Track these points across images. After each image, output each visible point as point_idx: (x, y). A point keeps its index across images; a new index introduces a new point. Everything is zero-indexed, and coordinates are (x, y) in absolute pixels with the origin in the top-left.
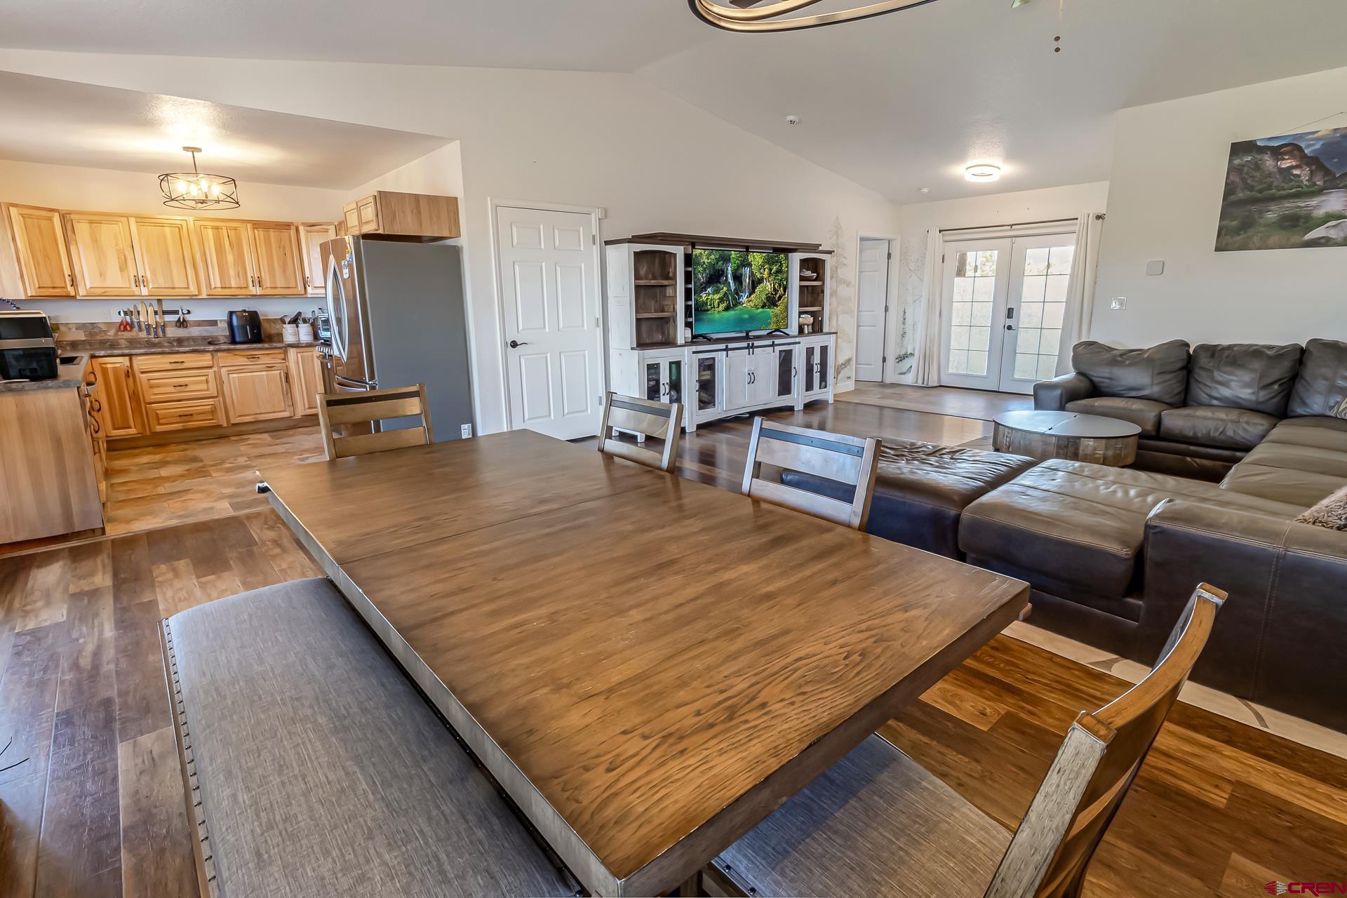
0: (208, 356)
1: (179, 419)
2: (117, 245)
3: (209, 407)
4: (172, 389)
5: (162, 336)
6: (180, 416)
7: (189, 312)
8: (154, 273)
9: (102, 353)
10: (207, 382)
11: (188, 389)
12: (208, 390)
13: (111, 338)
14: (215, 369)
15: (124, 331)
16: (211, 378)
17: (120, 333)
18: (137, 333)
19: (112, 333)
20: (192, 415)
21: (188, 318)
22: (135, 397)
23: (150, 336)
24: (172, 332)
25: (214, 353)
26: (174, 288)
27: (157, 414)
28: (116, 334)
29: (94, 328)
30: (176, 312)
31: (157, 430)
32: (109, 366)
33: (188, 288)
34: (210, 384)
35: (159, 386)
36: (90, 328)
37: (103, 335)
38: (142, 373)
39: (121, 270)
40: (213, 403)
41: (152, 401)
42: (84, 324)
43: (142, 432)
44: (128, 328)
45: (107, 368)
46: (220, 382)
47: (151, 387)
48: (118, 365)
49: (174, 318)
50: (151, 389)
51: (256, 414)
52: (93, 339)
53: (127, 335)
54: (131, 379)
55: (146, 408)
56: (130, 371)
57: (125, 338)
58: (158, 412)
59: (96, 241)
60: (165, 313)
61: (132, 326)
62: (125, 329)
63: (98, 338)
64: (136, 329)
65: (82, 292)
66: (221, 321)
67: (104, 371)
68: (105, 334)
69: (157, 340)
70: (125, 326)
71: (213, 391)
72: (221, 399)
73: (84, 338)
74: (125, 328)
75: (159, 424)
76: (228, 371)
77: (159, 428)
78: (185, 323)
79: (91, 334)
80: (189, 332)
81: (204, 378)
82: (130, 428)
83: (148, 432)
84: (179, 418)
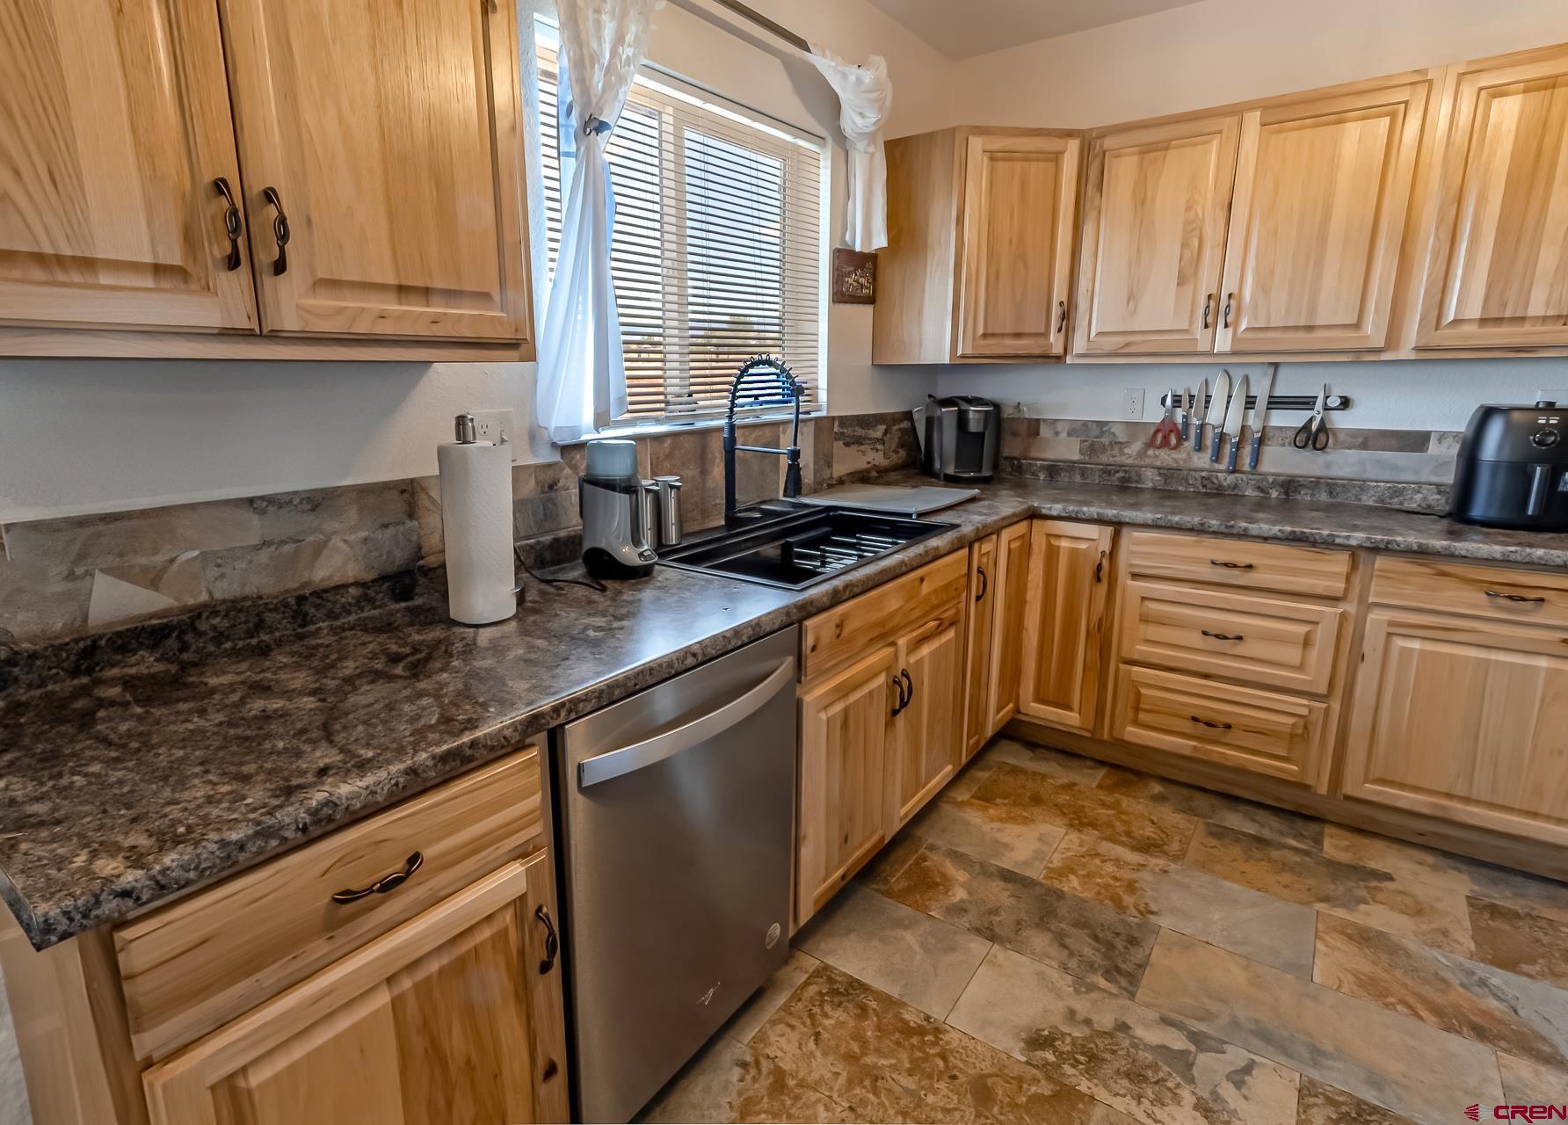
0: (1340, 562)
1: (1188, 726)
2: (1188, 209)
3: (1291, 720)
4: (1195, 639)
5: (1247, 468)
6: (1195, 719)
7: (1345, 403)
8: (1263, 286)
9: (1057, 509)
10: (1307, 642)
11: (1241, 649)
12: (1300, 668)
13: (1129, 461)
14: (1350, 607)
15: (1160, 447)
16: (1324, 635)
17: (1150, 452)
18: (1189, 454)
19: (1136, 447)
20: (1228, 726)
21: (1341, 421)
22: (1102, 635)
23: (1217, 466)
24: (1281, 461)
25: (1362, 555)
26: (1310, 328)
27: (1138, 694)
28: (1142, 454)
29: (1102, 433)
30: (1306, 403)
31: (1127, 738)
32: (1064, 544)
33: (1357, 326)
34: (1313, 654)
35: (1162, 622)
36: (1094, 435)
37: (1116, 452)
38: (1135, 576)
39: (1182, 280)
40: (1305, 712)
41: (1136, 657)
42: (1085, 423)
43: (1090, 726)
44: (1173, 441)
45: (1058, 547)
46: (1349, 648)
47: (1145, 619)
48: (1083, 546)
49: (1295, 419)
50: (1143, 627)
51: (1449, 796)
52: (1095, 460)
53: (1165, 457)
54: (1103, 588)
55: (1117, 669)
56: (1105, 563)
57: (1158, 463)
58: (1144, 691)
59: (1143, 203)
60: (1275, 403)
61: (1182, 436)
62: (1165, 443)
63: (1104, 459)
64: (1190, 444)
65: (1079, 345)
66: (1443, 436)
67: (1052, 553)
68: (1120, 449)
69: (1231, 478)
70: (1168, 434)
71: (1315, 675)
72: (1336, 706)
73: (1076, 457)
74: (1166, 439)
75: (1136, 723)
76: (1391, 624)
77: (1133, 733)
78: (1322, 437)
79: (1092, 449)
80: (1328, 465)
81: (1302, 629)
82: (1068, 707)
83: (1106, 736)
84: (1189, 724)
